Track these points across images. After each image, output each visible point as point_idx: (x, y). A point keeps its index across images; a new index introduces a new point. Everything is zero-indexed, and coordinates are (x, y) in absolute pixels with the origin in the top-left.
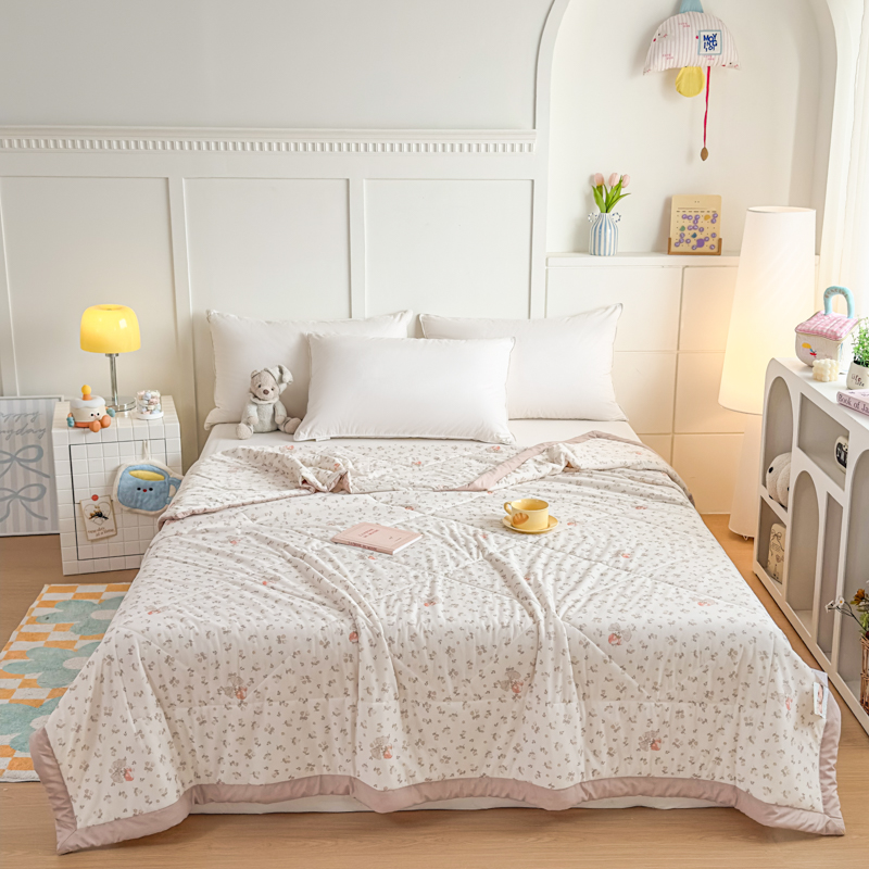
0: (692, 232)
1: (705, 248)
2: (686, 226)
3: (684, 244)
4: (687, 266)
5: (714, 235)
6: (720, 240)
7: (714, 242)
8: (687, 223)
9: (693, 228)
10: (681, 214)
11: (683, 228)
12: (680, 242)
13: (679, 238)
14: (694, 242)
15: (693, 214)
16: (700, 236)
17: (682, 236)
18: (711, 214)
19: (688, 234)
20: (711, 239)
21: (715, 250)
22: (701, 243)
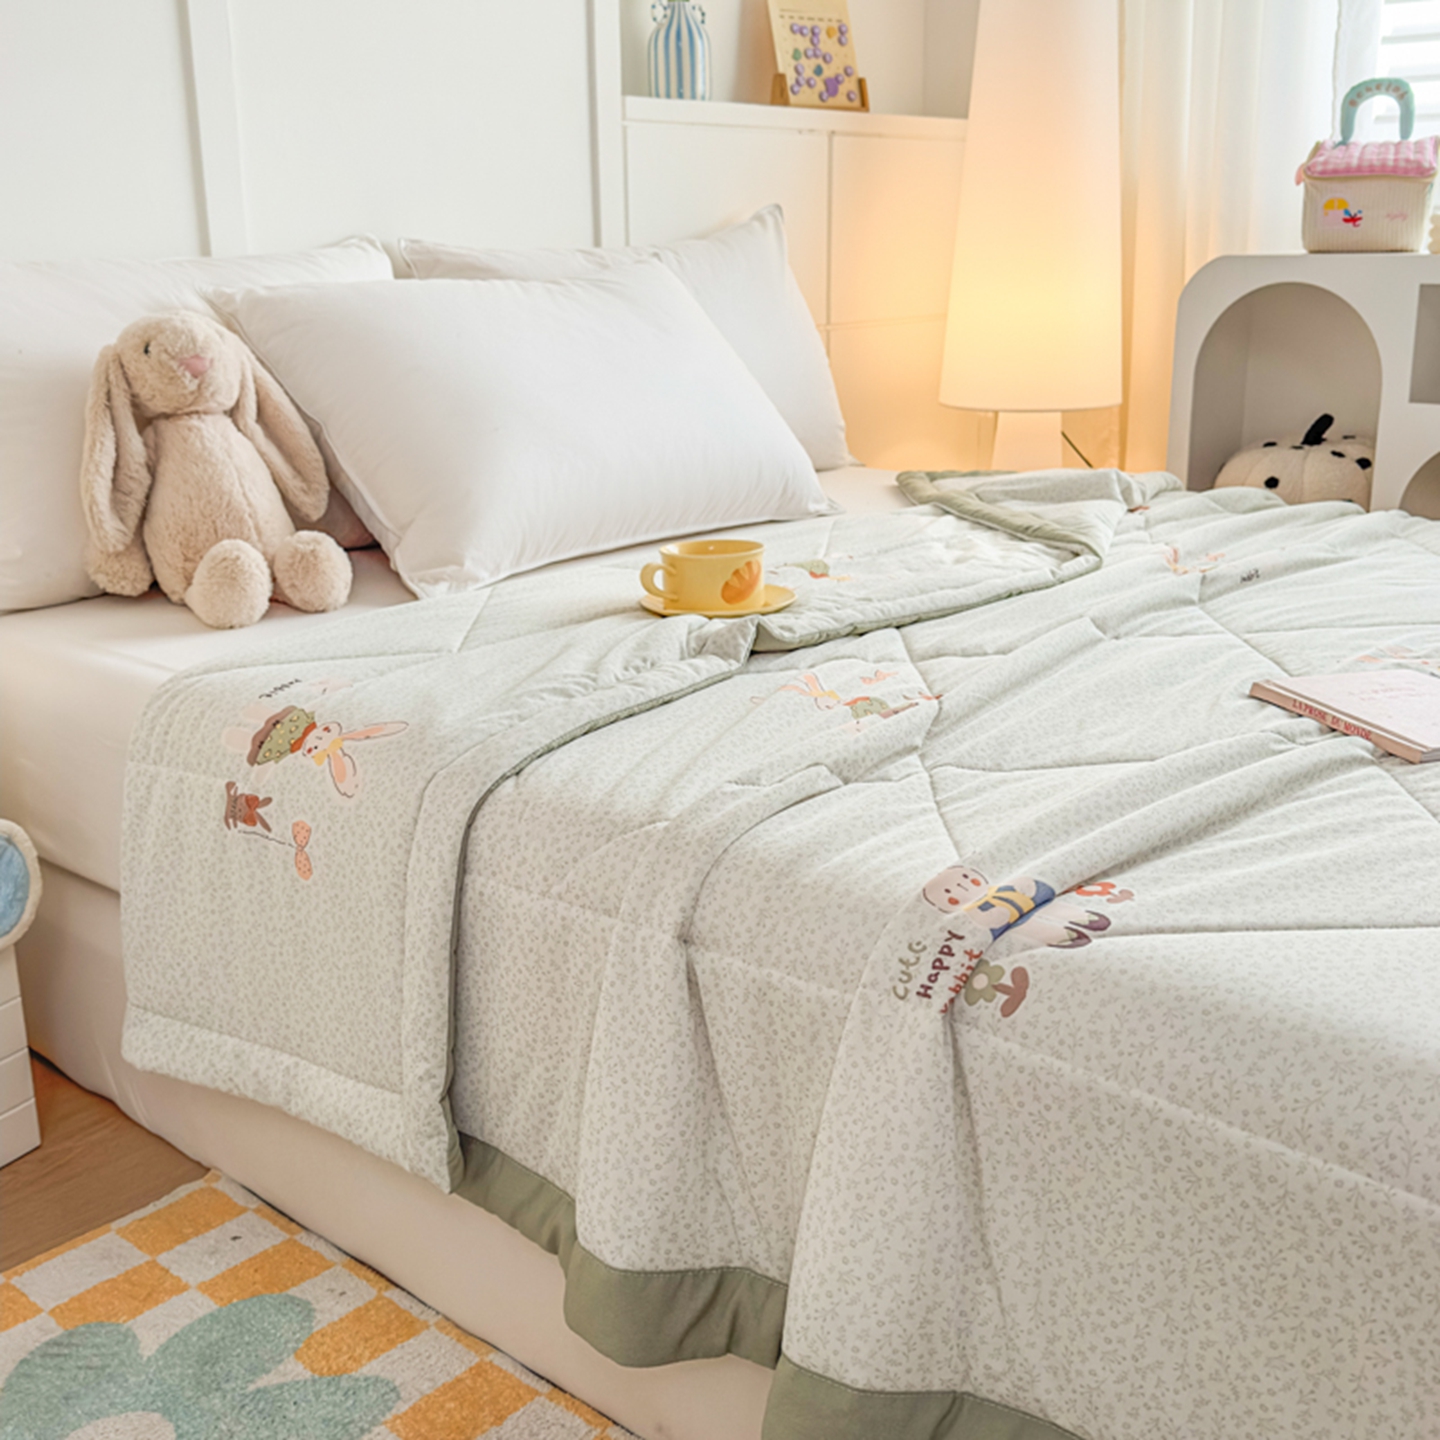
0: (814, 62)
1: (841, 99)
2: (802, 49)
3: (805, 87)
4: (833, 133)
5: (848, 72)
6: (861, 83)
7: (849, 85)
8: (803, 43)
9: (816, 56)
10: (789, 22)
11: (796, 55)
12: (798, 82)
13: (794, 75)
14: (820, 87)
15: (809, 24)
16: (829, 72)
17: (797, 70)
18: (835, 25)
19: (808, 66)
20: (847, 79)
21: (857, 103)
22: (832, 85)
